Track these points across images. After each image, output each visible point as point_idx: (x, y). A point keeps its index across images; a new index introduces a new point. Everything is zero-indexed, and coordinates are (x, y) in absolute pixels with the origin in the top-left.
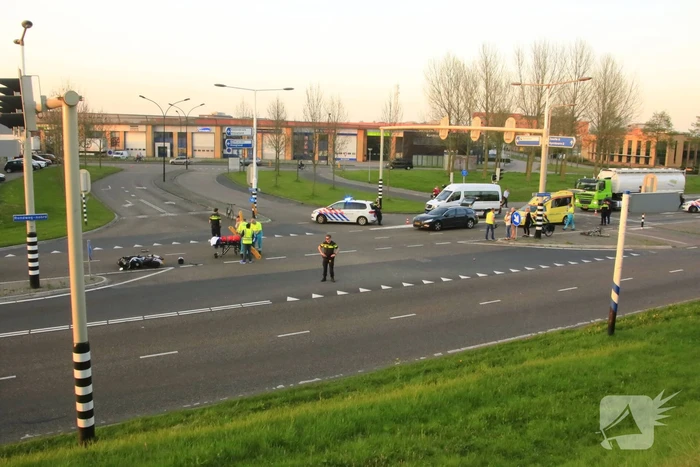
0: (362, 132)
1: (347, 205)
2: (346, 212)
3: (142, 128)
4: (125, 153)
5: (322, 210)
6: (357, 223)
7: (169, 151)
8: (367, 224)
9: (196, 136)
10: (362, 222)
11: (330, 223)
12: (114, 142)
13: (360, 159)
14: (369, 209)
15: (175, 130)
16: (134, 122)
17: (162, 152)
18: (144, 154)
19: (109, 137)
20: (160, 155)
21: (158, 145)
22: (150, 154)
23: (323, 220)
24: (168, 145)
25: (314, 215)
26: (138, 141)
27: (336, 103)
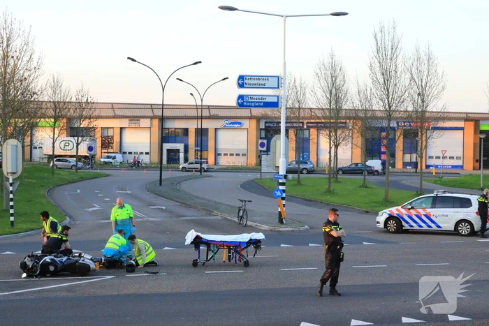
0: (472, 124)
1: (437, 202)
2: (436, 213)
3: (145, 123)
4: (119, 157)
5: (394, 210)
6: (456, 232)
7: (182, 155)
8: (473, 233)
9: (221, 134)
10: (464, 229)
11: (407, 232)
12: (106, 143)
13: (469, 165)
14: (475, 206)
15: (192, 126)
16: (134, 114)
17: (173, 156)
18: (145, 159)
19: (98, 135)
20: (169, 161)
21: (167, 146)
22: (156, 159)
23: (397, 226)
24: (180, 146)
25: (382, 218)
26: (140, 141)
27: (424, 57)
